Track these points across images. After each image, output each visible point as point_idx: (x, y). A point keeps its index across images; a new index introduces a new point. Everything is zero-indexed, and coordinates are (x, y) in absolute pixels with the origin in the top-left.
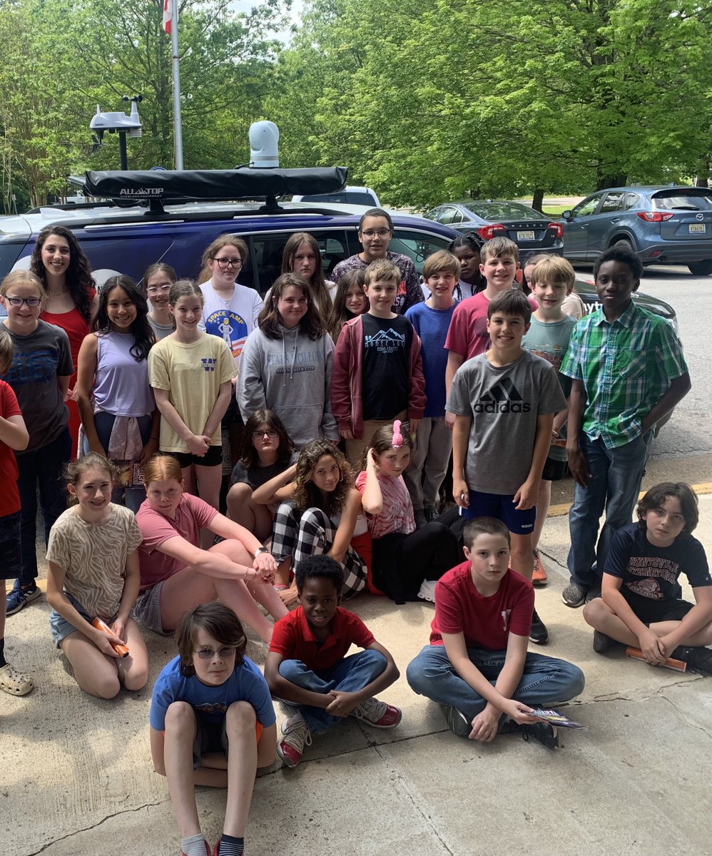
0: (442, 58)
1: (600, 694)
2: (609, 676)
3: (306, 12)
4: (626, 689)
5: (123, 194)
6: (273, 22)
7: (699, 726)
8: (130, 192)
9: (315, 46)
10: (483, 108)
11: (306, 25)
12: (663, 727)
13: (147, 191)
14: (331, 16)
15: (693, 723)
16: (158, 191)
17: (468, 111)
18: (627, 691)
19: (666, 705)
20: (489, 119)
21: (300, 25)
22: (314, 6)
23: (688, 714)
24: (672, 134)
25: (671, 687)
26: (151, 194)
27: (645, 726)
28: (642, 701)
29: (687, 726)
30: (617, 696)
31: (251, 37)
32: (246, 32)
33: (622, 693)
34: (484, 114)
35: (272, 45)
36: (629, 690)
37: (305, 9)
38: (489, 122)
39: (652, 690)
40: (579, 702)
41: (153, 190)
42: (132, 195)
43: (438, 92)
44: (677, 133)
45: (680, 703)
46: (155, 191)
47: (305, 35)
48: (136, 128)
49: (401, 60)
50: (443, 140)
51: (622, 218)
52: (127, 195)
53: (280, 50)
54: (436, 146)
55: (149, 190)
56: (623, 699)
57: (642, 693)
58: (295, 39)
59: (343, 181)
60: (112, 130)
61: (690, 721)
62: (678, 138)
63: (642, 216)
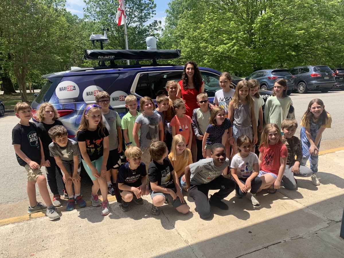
0: (207, 35)
1: (292, 237)
2: (294, 228)
3: (166, 26)
4: (302, 233)
5: (99, 58)
6: (156, 28)
7: (334, 247)
8: (102, 57)
9: (169, 35)
10: (220, 49)
11: (166, 29)
12: (320, 249)
13: (108, 57)
14: (173, 26)
15: (331, 246)
16: (113, 57)
17: (216, 50)
18: (302, 234)
19: (318, 239)
20: (222, 52)
21: (164, 29)
22: (168, 24)
23: (328, 242)
24: (275, 55)
25: (318, 231)
26: (110, 58)
27: (313, 249)
28: (309, 238)
29: (329, 248)
30: (299, 237)
31: (150, 32)
32: (148, 31)
33: (301, 235)
34: (221, 50)
35: (156, 35)
36: (303, 234)
37: (166, 24)
38: (222, 53)
39: (312, 233)
40: (285, 241)
41: (110, 56)
42: (103, 58)
43: (206, 45)
44: (277, 55)
45: (324, 238)
46: (111, 57)
47: (166, 32)
48: (106, 40)
49: (195, 36)
50: (209, 59)
51: (263, 79)
52: (101, 58)
53: (159, 36)
54: (207, 61)
55: (109, 56)
56: (301, 238)
57: (308, 234)
58: (163, 33)
59: (179, 54)
60: (97, 41)
61: (330, 245)
62: (277, 56)
63: (269, 78)
